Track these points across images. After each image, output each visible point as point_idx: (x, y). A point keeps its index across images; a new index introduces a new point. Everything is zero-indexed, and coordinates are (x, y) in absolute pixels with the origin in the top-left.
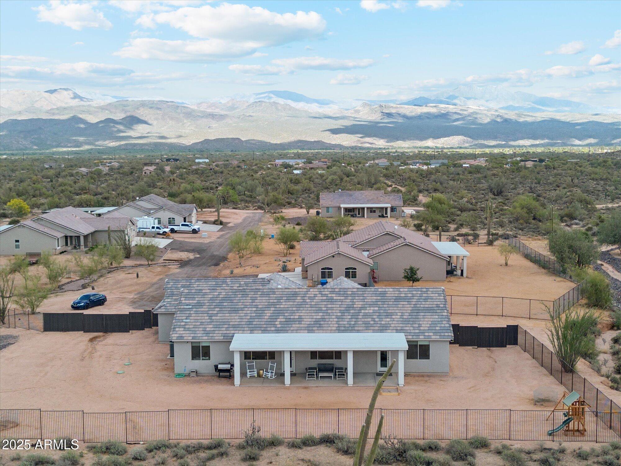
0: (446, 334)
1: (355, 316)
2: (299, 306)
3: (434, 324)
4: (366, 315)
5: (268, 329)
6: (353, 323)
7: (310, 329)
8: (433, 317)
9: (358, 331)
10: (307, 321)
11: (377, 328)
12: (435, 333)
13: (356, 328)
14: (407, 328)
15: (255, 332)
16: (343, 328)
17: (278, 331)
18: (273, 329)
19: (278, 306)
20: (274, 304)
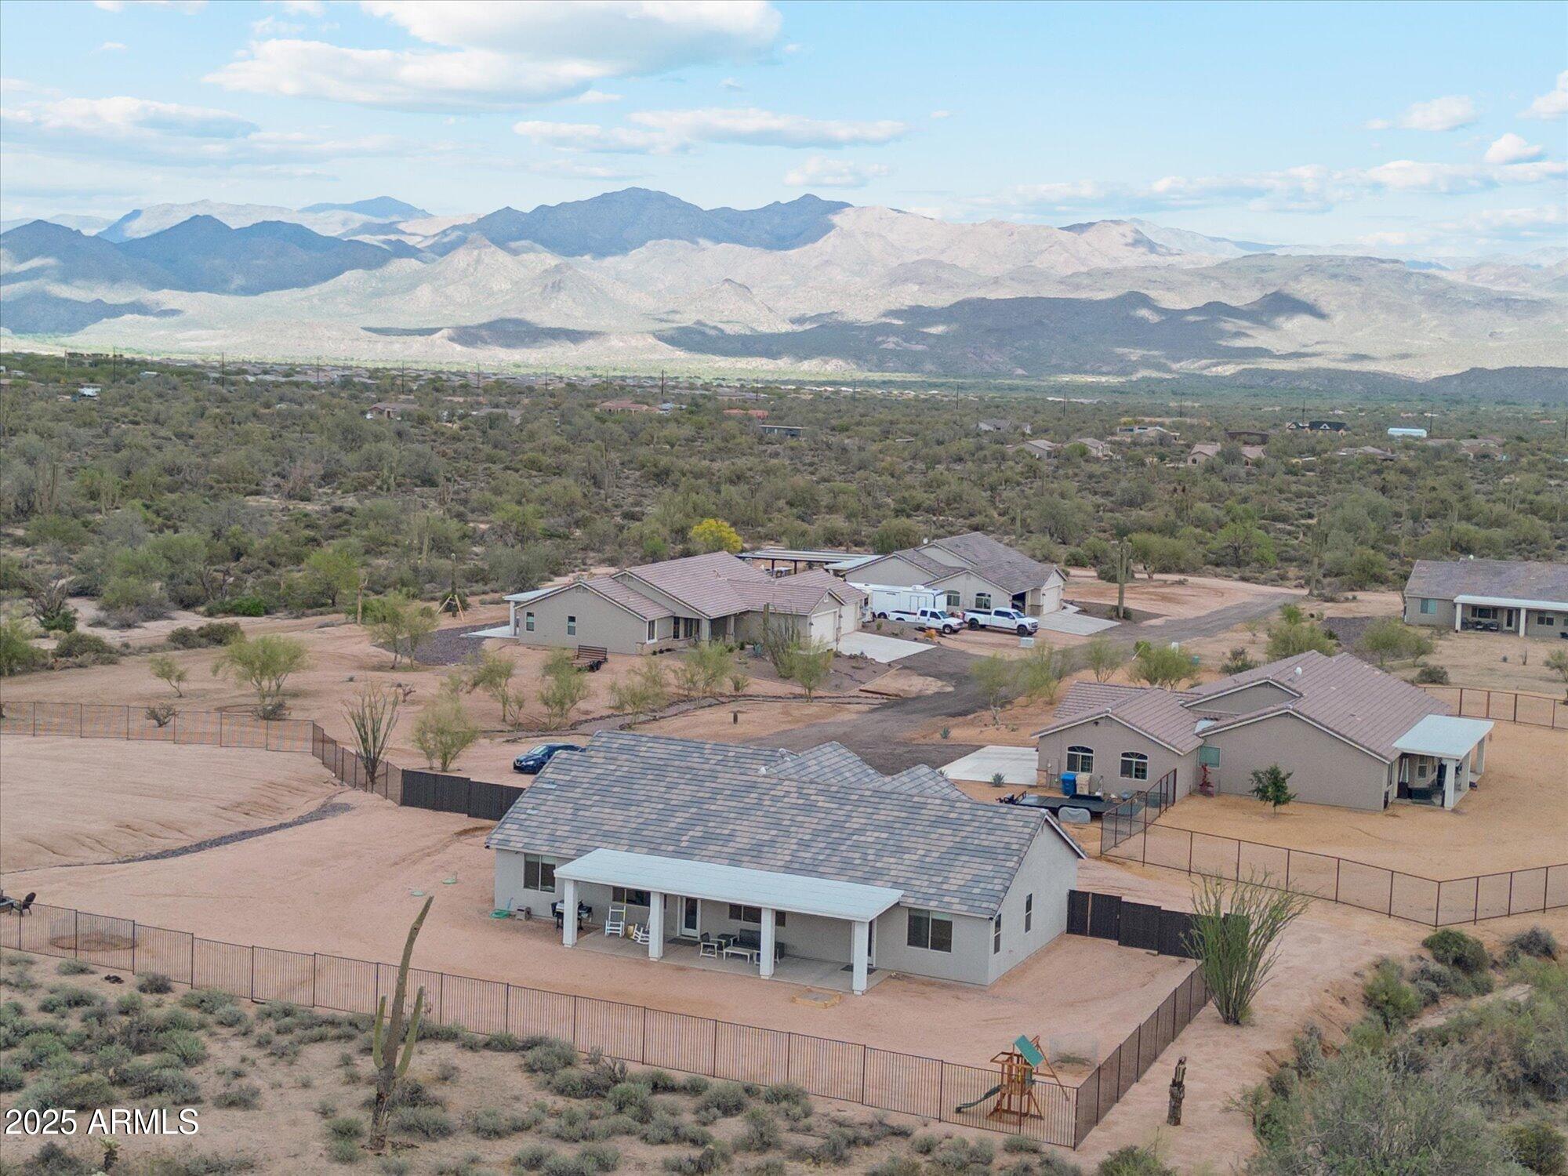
0: (985, 905)
1: (834, 846)
2: (744, 812)
3: (976, 880)
4: (856, 846)
5: (663, 847)
6: (821, 857)
7: (738, 857)
8: (982, 867)
9: (822, 875)
10: (742, 841)
11: (859, 874)
12: (963, 900)
13: (821, 869)
14: (918, 883)
15: (637, 849)
16: (797, 866)
17: (679, 854)
18: (671, 848)
19: (706, 806)
20: (701, 801)
